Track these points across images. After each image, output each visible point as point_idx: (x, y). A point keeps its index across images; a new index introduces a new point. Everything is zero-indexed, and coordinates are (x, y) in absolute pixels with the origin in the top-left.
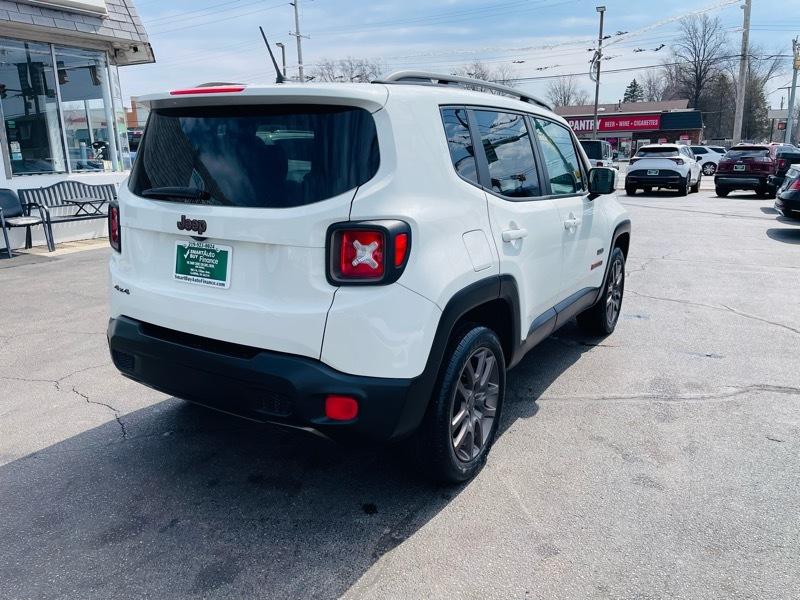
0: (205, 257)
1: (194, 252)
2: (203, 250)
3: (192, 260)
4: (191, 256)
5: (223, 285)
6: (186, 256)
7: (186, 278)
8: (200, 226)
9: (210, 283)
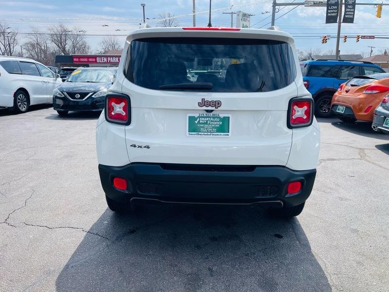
0: (212, 121)
1: (203, 119)
2: (211, 117)
3: (202, 123)
4: (201, 122)
5: (228, 135)
6: (196, 122)
7: (198, 134)
8: (217, 104)
9: (218, 135)
